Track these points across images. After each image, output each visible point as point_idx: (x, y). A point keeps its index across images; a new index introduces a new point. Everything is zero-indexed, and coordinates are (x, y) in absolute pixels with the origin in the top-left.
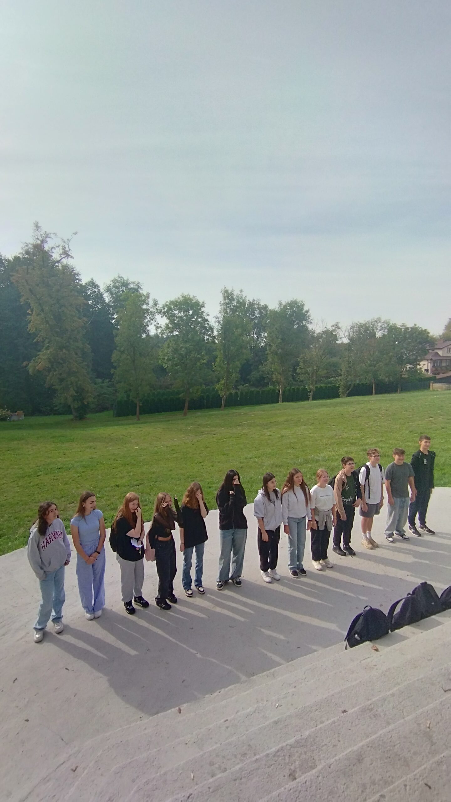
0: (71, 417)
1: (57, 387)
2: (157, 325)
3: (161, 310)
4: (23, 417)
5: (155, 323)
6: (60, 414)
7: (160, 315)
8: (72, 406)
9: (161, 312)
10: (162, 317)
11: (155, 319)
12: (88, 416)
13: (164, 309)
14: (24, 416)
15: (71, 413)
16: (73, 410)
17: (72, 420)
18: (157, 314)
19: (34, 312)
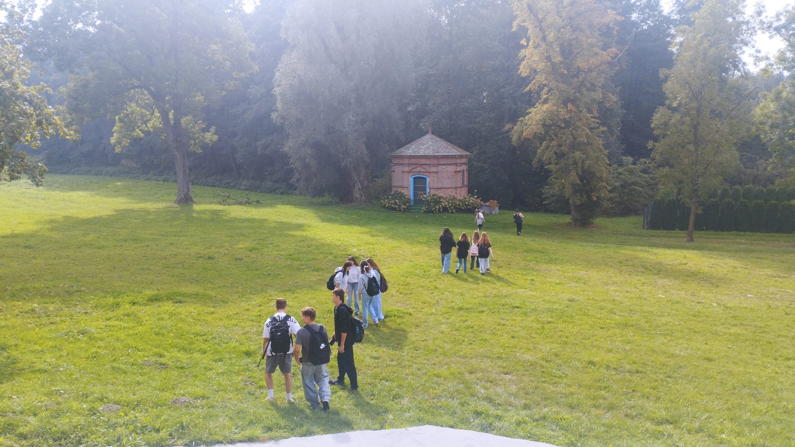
0: (567, 219)
1: (552, 167)
2: (756, 54)
3: (772, 23)
4: (497, 210)
5: (753, 51)
6: (552, 212)
7: (768, 34)
8: (571, 201)
9: (769, 27)
10: (771, 37)
11: (753, 43)
12: (598, 221)
13: (779, 20)
14: (499, 209)
15: (569, 213)
16: (572, 208)
17: (569, 224)
18: (759, 32)
19: (531, 42)
